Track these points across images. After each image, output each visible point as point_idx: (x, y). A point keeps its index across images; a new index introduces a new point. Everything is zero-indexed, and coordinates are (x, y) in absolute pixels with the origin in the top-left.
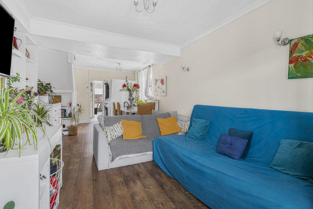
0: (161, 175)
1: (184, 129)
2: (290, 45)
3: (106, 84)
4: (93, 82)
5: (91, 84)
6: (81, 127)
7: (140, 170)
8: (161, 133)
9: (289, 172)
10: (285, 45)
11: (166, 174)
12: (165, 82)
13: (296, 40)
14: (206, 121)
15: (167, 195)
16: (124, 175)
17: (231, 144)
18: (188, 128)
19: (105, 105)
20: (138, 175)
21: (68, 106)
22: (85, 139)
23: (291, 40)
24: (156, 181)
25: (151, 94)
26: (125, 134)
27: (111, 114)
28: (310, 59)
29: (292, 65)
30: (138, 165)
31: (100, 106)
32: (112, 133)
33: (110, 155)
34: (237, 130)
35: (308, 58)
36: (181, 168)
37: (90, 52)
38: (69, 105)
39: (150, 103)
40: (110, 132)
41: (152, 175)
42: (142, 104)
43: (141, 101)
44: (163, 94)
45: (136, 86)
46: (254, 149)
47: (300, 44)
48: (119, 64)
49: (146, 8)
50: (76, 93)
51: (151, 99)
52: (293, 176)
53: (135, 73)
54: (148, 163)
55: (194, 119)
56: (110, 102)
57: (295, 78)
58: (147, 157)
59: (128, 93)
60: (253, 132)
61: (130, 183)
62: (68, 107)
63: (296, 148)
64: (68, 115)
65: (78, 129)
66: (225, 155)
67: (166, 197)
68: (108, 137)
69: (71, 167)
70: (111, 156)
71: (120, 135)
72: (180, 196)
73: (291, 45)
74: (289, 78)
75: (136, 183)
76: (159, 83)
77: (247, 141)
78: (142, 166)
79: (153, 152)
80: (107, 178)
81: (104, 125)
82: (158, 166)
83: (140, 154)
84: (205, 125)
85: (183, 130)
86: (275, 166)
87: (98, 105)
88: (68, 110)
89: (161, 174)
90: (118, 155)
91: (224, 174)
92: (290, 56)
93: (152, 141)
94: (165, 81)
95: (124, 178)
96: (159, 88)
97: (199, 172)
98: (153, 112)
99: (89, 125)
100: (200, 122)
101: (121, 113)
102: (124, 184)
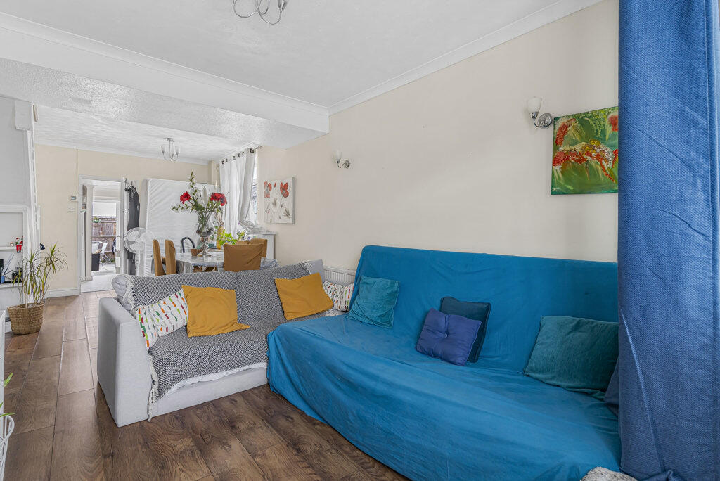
0: (292, 419)
1: (339, 302)
2: (555, 129)
3: (129, 190)
4: (88, 183)
5: (84, 189)
6: (50, 310)
7: (235, 411)
8: (286, 314)
9: (561, 381)
10: (545, 127)
11: (302, 413)
12: (290, 191)
13: (565, 120)
14: (391, 283)
15: (311, 466)
16: (193, 431)
17: (448, 333)
18: (349, 300)
19: (127, 246)
20: (232, 425)
21: (12, 250)
22: (67, 341)
23: (556, 119)
24: (281, 435)
25: (253, 217)
26: (194, 323)
27: (145, 269)
28: (589, 158)
29: (558, 168)
30: (231, 398)
31: (108, 248)
32: (156, 321)
33: (153, 382)
34: (458, 301)
35: (584, 156)
36: (341, 396)
37: (88, 102)
38: (15, 248)
39: (254, 241)
40: (152, 319)
41: (270, 421)
42: (231, 243)
43: (229, 236)
44: (286, 218)
45: (218, 198)
46: (492, 339)
47: (571, 127)
48: (170, 140)
49: (263, 11)
50: (38, 213)
51: (254, 232)
52: (568, 388)
53: (212, 166)
54: (256, 392)
55: (364, 279)
56: (142, 239)
57: (564, 194)
58: (253, 375)
59: (194, 216)
60: (489, 304)
61: (212, 450)
62: (10, 253)
63: (570, 332)
64: (9, 276)
65: (43, 314)
66: (436, 356)
67: (309, 471)
68: (148, 333)
69: (28, 428)
70: (157, 384)
71: (180, 324)
72: (341, 464)
73: (557, 128)
74: (552, 193)
75: (230, 446)
76: (275, 193)
77: (479, 323)
78: (240, 400)
79: (269, 363)
80: (146, 443)
81: (134, 302)
82: (281, 397)
83: (235, 371)
84: (389, 291)
85: (337, 306)
86: (534, 372)
87: (100, 247)
88: (9, 262)
89: (292, 416)
90: (176, 379)
91: (441, 400)
92: (555, 149)
93: (267, 336)
94: (292, 190)
95: (194, 439)
96: (275, 204)
97: (385, 401)
98: (264, 262)
99: (78, 300)
100: (379, 286)
101: (177, 267)
102: (197, 453)
